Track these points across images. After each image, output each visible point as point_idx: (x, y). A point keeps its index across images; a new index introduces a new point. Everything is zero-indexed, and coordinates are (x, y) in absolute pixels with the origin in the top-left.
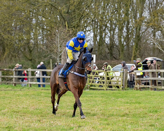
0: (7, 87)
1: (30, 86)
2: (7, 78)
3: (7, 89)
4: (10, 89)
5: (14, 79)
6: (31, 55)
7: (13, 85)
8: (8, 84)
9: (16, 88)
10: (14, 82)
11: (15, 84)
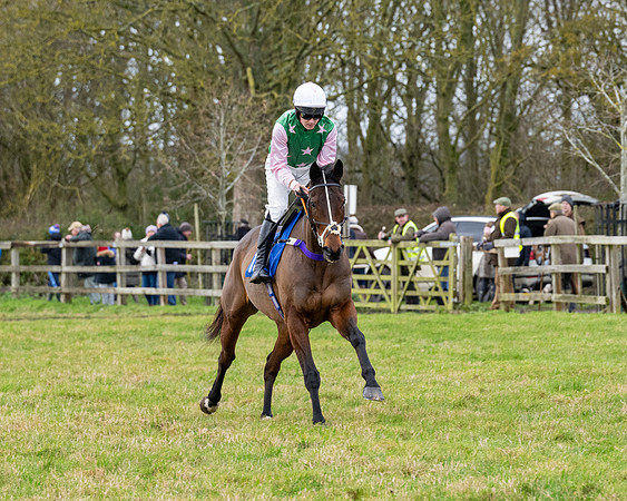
0: (40, 308)
1: (123, 303)
2: (39, 274)
3: (40, 314)
4: (52, 313)
5: (63, 279)
6: (122, 191)
7: (62, 298)
8: (41, 295)
9: (70, 311)
10: (65, 290)
11: (68, 297)
